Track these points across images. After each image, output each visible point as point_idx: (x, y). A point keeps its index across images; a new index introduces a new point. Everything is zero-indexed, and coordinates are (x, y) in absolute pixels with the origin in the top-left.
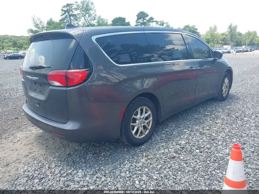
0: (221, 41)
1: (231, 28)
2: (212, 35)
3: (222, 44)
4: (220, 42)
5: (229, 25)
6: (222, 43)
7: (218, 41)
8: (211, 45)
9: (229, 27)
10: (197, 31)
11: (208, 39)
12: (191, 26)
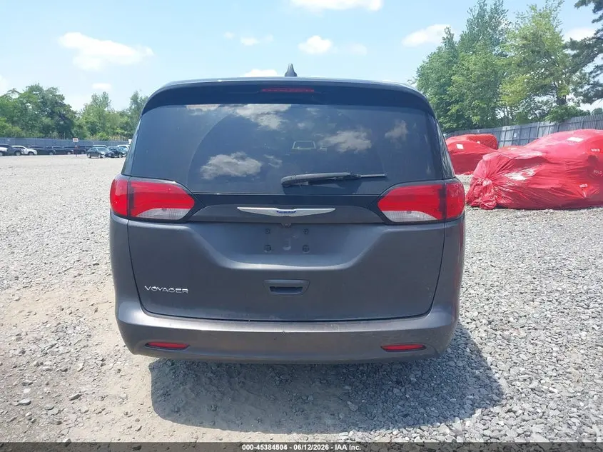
0: (122, 128)
1: (137, 102)
2: (101, 115)
3: (124, 136)
4: (119, 131)
5: (131, 95)
6: (122, 134)
7: (113, 129)
8: (102, 136)
9: (132, 99)
10: (66, 102)
11: (93, 123)
12: (45, 89)
